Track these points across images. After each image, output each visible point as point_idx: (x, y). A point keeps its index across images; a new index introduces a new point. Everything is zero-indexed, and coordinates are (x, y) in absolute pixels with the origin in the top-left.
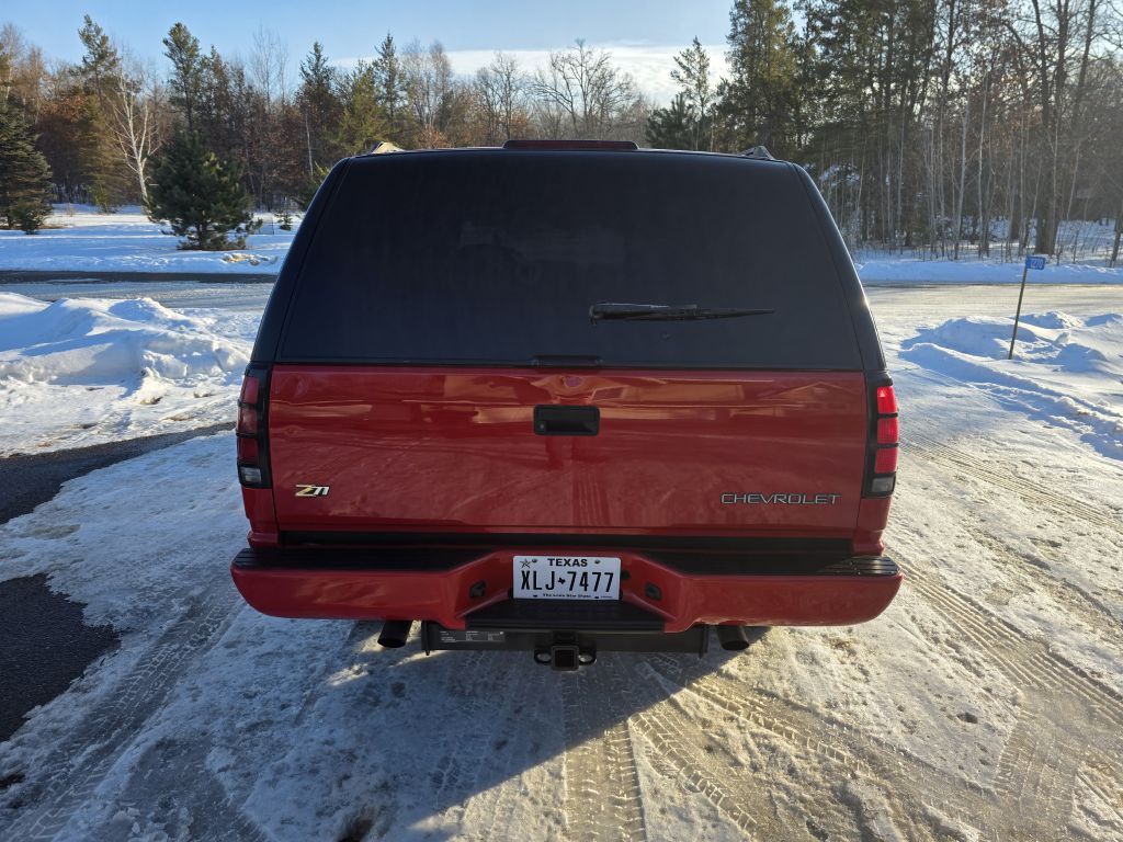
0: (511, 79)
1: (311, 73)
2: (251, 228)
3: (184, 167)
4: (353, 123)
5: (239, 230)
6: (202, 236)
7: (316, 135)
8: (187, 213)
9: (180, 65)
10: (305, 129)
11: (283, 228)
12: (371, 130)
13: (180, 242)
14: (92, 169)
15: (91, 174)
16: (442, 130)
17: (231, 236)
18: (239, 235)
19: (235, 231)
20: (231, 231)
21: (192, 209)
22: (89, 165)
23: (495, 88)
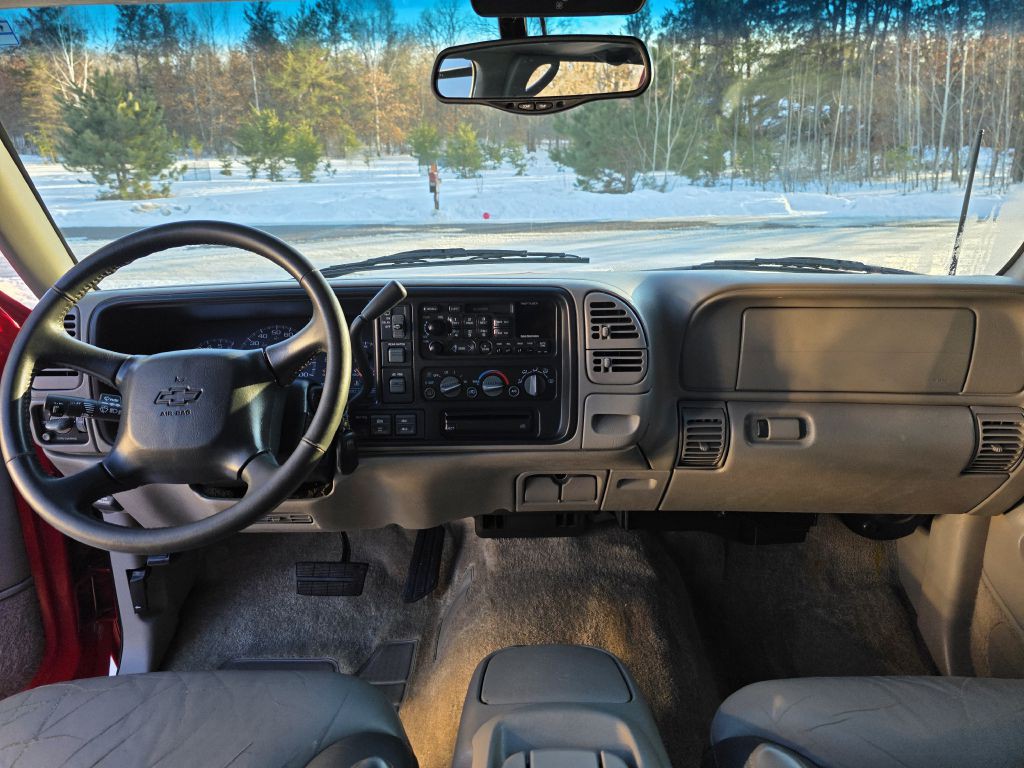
0: (454, 20)
1: (255, 17)
2: (175, 175)
3: (96, 108)
4: (298, 65)
5: (163, 176)
6: (122, 184)
7: (262, 79)
8: (102, 159)
9: (125, 12)
10: (251, 73)
11: (223, 173)
12: (315, 72)
13: (99, 191)
14: (35, 120)
15: (36, 124)
16: (387, 72)
17: (155, 184)
18: (162, 182)
19: (158, 177)
20: (154, 178)
21: (107, 154)
22: (34, 115)
23: (439, 30)
